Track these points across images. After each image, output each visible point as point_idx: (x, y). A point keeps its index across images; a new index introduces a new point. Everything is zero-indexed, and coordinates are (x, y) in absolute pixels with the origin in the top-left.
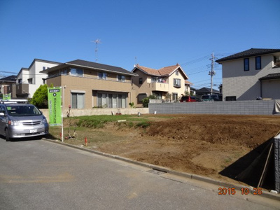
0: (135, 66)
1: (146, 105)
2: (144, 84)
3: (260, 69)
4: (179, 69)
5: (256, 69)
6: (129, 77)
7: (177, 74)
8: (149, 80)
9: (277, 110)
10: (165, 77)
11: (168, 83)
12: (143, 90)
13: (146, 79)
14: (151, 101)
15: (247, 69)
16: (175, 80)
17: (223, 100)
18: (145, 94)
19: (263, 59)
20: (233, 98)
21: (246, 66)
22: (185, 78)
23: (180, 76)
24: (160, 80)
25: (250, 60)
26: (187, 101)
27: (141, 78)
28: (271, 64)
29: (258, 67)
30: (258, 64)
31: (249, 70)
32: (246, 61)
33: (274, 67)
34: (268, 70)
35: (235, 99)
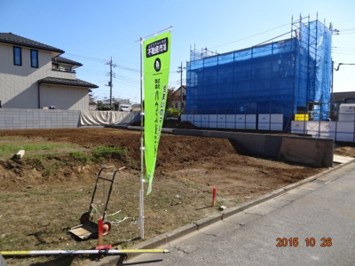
3: (37, 67)
5: (32, 66)
15: (18, 63)
21: (18, 58)
25: (22, 50)
28: (50, 65)
29: (35, 65)
30: (34, 61)
31: (21, 65)
32: (17, 50)
33: (53, 70)
34: (46, 71)
35: (1, 106)
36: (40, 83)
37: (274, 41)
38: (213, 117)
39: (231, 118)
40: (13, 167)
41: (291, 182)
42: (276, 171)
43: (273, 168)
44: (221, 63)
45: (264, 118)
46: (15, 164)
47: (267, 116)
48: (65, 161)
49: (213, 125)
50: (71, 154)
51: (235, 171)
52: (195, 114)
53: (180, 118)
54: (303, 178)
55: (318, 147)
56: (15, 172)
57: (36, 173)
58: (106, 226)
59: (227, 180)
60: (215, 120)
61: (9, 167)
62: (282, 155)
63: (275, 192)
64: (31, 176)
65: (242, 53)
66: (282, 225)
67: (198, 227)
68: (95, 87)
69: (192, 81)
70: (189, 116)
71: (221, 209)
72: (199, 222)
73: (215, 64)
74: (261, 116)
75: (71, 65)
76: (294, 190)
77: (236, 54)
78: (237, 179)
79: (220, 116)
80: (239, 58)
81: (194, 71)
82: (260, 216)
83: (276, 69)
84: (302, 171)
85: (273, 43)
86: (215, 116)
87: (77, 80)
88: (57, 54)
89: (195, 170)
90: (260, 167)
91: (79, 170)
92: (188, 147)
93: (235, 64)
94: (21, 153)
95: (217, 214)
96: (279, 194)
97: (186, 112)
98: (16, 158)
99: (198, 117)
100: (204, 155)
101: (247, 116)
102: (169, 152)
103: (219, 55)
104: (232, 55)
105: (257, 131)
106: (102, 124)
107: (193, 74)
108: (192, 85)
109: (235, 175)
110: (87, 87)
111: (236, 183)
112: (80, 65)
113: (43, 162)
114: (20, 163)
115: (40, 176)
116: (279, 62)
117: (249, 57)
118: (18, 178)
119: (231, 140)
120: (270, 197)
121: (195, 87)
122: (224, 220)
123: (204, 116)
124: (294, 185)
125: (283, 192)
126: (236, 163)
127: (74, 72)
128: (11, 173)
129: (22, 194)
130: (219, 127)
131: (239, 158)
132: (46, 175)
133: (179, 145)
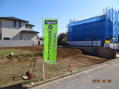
3: (21, 27)
15: (15, 26)
17: (2, 39)
19: (22, 23)
21: (15, 24)
28: (24, 26)
29: (20, 26)
30: (20, 25)
31: (16, 27)
32: (15, 22)
33: (26, 28)
34: (23, 28)
35: (9, 40)
36: (22, 32)
37: (98, 16)
38: (77, 42)
39: (83, 42)
40: (9, 58)
41: (99, 64)
42: (95, 60)
43: (94, 59)
44: (80, 24)
45: (94, 42)
46: (10, 57)
47: (95, 41)
48: (25, 56)
49: (77, 45)
50: (27, 54)
51: (81, 60)
52: (71, 41)
53: (66, 43)
54: (104, 62)
55: (111, 52)
56: (10, 59)
57: (16, 60)
58: (33, 76)
59: (77, 63)
60: (78, 43)
61: (8, 58)
62: (98, 55)
63: (92, 67)
64: (15, 61)
65: (87, 20)
66: (91, 77)
67: (63, 77)
68: (39, 33)
69: (70, 30)
70: (69, 42)
71: (72, 72)
72: (63, 75)
73: (78, 24)
74: (93, 41)
75: (31, 26)
76: (99, 66)
77: (85, 21)
78: (80, 62)
79: (79, 42)
80: (86, 22)
81: (71, 27)
82: (85, 74)
83: (98, 25)
84: (104, 60)
85: (97, 17)
86: (78, 42)
87: (33, 31)
88: (27, 23)
89: (67, 59)
90: (90, 58)
91: (30, 59)
92: (66, 52)
93: (84, 24)
94: (12, 54)
95: (70, 73)
96: (94, 67)
97: (68, 40)
98: (10, 55)
99: (72, 42)
100: (71, 54)
101: (89, 41)
102: (59, 54)
103: (79, 21)
104: (83, 21)
105: (92, 46)
106: (41, 45)
107: (70, 28)
108: (70, 32)
109: (80, 61)
110: (36, 33)
111: (79, 64)
112: (34, 26)
113: (19, 56)
114: (12, 57)
115: (17, 61)
116: (99, 23)
117: (89, 22)
118: (11, 61)
119: (81, 50)
120: (90, 68)
121: (71, 32)
122: (72, 75)
123: (74, 42)
124: (100, 64)
125: (95, 67)
126: (82, 57)
127: (32, 28)
128: (9, 60)
129: (11, 66)
130: (79, 45)
131: (83, 55)
132: (19, 60)
133: (63, 51)
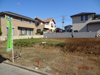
0: (35, 17)
1: (42, 34)
2: (40, 25)
3: (87, 20)
4: (53, 20)
5: (86, 20)
6: (34, 22)
7: (52, 22)
8: (42, 24)
9: (97, 36)
10: (48, 23)
11: (49, 25)
12: (39, 27)
13: (40, 23)
14: (44, 32)
15: (82, 20)
16: (51, 24)
18: (40, 29)
19: (88, 16)
20: (77, 31)
22: (55, 23)
23: (53, 23)
24: (46, 24)
25: (83, 16)
26: (59, 32)
27: (38, 23)
28: (91, 18)
29: (86, 19)
31: (83, 20)
33: (92, 20)
34: (90, 20)
35: (78, 32)
48: (49, 45)
56: (40, 46)
91: (50, 48)
132: (44, 47)
